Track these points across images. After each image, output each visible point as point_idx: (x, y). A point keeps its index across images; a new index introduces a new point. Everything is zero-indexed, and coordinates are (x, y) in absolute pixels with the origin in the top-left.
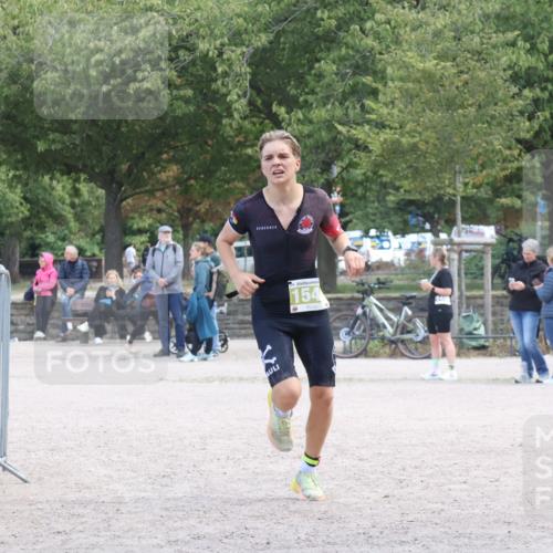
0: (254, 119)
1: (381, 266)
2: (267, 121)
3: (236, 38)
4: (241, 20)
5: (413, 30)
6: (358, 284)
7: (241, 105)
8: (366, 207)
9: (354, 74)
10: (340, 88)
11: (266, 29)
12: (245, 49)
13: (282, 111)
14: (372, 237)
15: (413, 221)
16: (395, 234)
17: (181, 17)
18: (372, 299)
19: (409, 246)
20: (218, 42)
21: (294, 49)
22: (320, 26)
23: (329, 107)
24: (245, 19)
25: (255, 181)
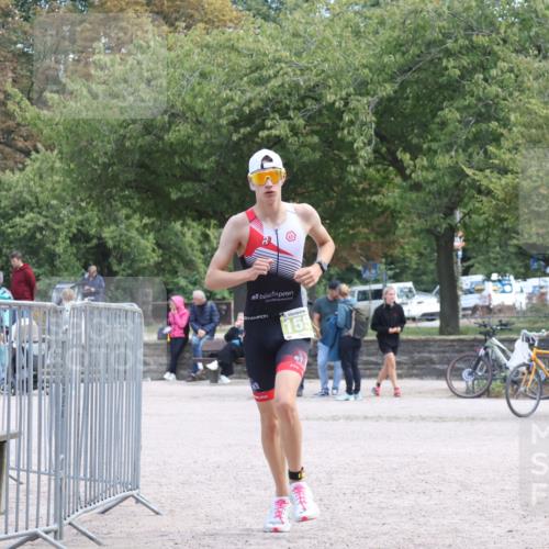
0: (379, 167)
1: (502, 309)
2: (391, 168)
3: (362, 88)
4: (366, 71)
5: (536, 78)
6: (480, 325)
7: (366, 153)
8: (488, 252)
9: (477, 122)
10: (463, 136)
11: (392, 79)
12: (370, 99)
13: (406, 157)
14: (494, 281)
15: (535, 266)
16: (516, 278)
17: (308, 69)
18: (495, 340)
19: (531, 290)
20: (344, 93)
21: (417, 98)
22: (443, 76)
23: (453, 153)
24: (370, 70)
25: (380, 226)
